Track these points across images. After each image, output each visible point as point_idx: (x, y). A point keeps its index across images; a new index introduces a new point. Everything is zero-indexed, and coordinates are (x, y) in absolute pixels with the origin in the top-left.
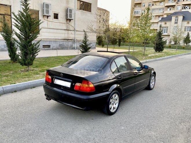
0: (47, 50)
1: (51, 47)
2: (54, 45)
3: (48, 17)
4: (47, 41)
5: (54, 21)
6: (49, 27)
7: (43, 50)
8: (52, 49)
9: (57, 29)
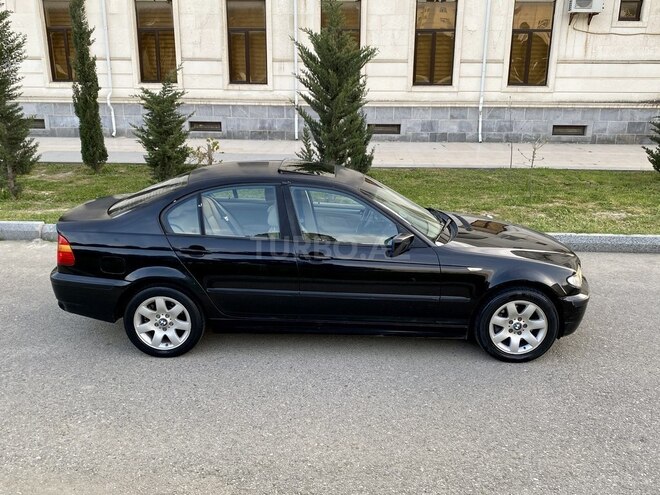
0: (571, 142)
1: (589, 133)
2: (601, 126)
3: (590, 16)
4: (574, 109)
5: (619, 31)
6: (589, 58)
7: (553, 142)
8: (594, 141)
9: (628, 62)
